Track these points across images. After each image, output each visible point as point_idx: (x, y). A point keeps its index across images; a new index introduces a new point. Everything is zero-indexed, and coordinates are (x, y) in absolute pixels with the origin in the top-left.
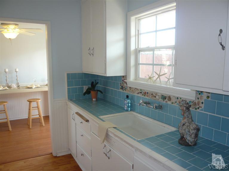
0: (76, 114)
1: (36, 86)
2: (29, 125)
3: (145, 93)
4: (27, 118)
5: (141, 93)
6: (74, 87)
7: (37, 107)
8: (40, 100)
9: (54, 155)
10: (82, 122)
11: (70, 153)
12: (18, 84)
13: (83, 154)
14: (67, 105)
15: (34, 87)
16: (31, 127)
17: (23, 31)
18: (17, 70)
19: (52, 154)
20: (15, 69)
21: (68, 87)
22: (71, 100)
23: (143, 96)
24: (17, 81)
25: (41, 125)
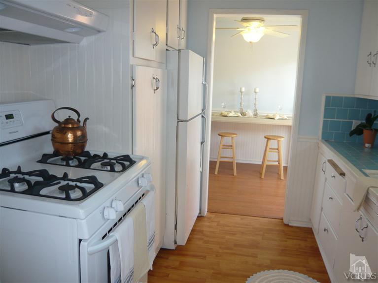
0: (328, 163)
1: (280, 116)
2: (261, 174)
4: (261, 163)
6: (335, 120)
7: (277, 149)
8: (282, 139)
9: (285, 221)
10: (334, 177)
11: (310, 227)
12: (256, 110)
13: (327, 230)
14: (319, 147)
15: (277, 117)
16: (263, 177)
17: (270, 31)
18: (257, 90)
19: (282, 219)
20: (255, 89)
21: (325, 119)
22: (326, 141)
24: (255, 107)
25: (279, 178)
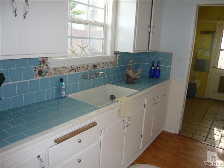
3: (77, 68)
5: (73, 69)
23: (77, 72)
